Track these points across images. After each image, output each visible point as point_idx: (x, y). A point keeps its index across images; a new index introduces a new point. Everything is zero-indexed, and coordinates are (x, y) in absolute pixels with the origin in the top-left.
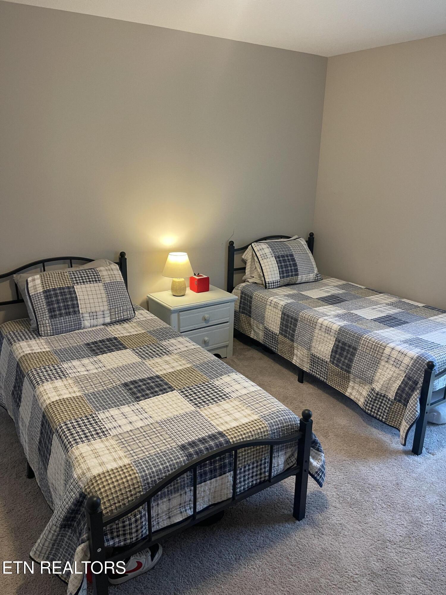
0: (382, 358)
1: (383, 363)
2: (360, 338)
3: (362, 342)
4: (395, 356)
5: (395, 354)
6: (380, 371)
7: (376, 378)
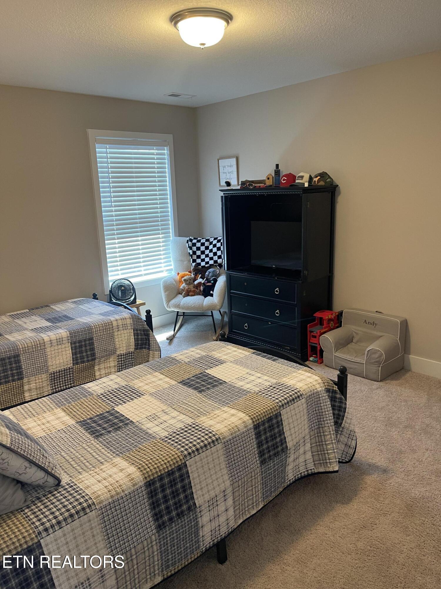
0: (114, 330)
1: (116, 334)
2: (91, 329)
3: (94, 330)
4: (121, 324)
5: (120, 322)
6: (117, 340)
7: (118, 346)
